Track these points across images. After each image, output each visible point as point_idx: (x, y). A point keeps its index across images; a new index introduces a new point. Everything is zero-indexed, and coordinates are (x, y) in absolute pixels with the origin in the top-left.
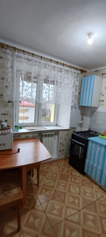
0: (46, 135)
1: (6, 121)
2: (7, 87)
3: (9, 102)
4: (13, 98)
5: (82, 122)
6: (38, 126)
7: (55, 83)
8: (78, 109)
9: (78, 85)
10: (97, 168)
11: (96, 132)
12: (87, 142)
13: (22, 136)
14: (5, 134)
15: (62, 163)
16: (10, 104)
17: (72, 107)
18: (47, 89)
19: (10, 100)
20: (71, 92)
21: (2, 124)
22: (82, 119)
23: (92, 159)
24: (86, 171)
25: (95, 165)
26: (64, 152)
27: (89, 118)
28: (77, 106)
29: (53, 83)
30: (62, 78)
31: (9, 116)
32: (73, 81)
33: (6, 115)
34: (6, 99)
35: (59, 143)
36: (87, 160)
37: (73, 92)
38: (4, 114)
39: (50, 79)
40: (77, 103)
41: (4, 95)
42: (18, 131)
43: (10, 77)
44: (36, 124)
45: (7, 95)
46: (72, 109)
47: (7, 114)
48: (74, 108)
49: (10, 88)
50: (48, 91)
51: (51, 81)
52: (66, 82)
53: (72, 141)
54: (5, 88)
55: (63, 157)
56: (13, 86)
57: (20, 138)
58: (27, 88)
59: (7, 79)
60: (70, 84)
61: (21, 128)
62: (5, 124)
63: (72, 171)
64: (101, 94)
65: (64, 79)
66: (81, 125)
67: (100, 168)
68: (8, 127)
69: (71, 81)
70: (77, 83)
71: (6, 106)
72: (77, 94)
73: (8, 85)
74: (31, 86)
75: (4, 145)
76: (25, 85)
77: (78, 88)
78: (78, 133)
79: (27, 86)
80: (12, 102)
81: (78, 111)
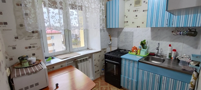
0: (81, 61)
1: (34, 55)
2: (26, 14)
3: (33, 32)
4: (38, 28)
5: (111, 42)
6: (71, 52)
7: (83, 8)
8: (106, 32)
9: (104, 9)
10: (132, 81)
11: (125, 50)
12: (120, 60)
13: (56, 67)
14: (36, 72)
15: (100, 83)
16: (36, 34)
17: (101, 30)
18: (76, 15)
19: (34, 30)
20: (99, 16)
21: (29, 59)
22: (111, 40)
23: (127, 74)
24: (122, 85)
25: (130, 79)
26: (99, 72)
27: (117, 38)
28: (105, 29)
29: (81, 8)
30: (89, 2)
31: (36, 48)
32: (99, 6)
33: (32, 48)
34: (29, 29)
35: (94, 66)
36: (122, 76)
37: (100, 16)
38: (30, 47)
39: (77, 4)
40: (105, 26)
41: (26, 25)
42: (50, 62)
43: (30, 2)
44: (68, 51)
45: (29, 25)
46: (101, 32)
47: (34, 47)
48: (102, 31)
49: (33, 16)
50: (77, 16)
51: (79, 6)
52: (93, 7)
53: (106, 61)
54: (24, 16)
55: (99, 76)
56: (35, 13)
57: (54, 69)
58: (54, 15)
59: (26, 5)
60: (97, 9)
61: (53, 58)
62: (33, 59)
63: (110, 87)
64: (125, 16)
65: (91, 4)
66: (110, 45)
67: (135, 80)
68: (39, 62)
69: (97, 5)
70: (103, 7)
71: (30, 37)
72: (104, 17)
73: (28, 12)
74: (58, 12)
75: (37, 84)
76: (51, 12)
77: (104, 11)
78: (109, 53)
79: (53, 13)
80: (37, 32)
81: (107, 33)
